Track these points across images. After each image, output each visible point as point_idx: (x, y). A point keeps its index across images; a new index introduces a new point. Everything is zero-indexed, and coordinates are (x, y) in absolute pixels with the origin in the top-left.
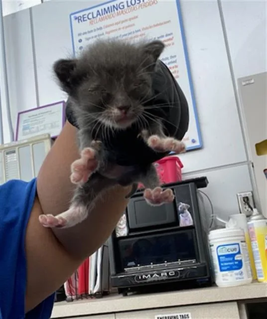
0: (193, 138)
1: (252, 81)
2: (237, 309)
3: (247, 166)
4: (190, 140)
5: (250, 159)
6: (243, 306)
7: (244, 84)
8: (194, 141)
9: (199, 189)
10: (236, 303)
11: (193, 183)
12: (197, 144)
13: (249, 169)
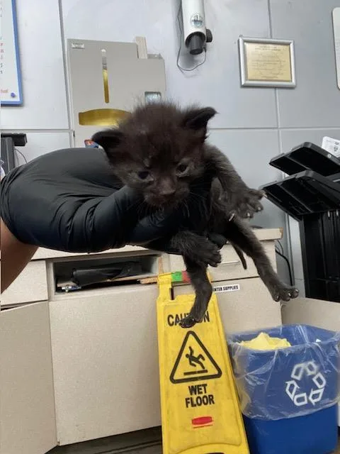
0: (12, 92)
1: (83, 46)
2: (45, 267)
3: (68, 134)
4: (9, 94)
5: (71, 128)
6: (51, 265)
7: (73, 46)
8: (13, 95)
9: (16, 147)
10: (44, 262)
11: (11, 139)
12: (17, 99)
13: (70, 137)
